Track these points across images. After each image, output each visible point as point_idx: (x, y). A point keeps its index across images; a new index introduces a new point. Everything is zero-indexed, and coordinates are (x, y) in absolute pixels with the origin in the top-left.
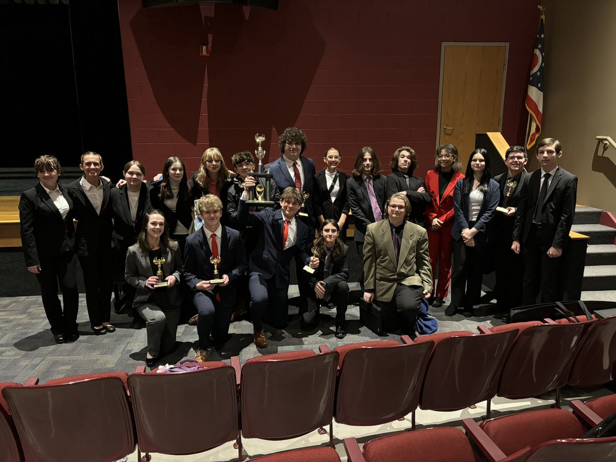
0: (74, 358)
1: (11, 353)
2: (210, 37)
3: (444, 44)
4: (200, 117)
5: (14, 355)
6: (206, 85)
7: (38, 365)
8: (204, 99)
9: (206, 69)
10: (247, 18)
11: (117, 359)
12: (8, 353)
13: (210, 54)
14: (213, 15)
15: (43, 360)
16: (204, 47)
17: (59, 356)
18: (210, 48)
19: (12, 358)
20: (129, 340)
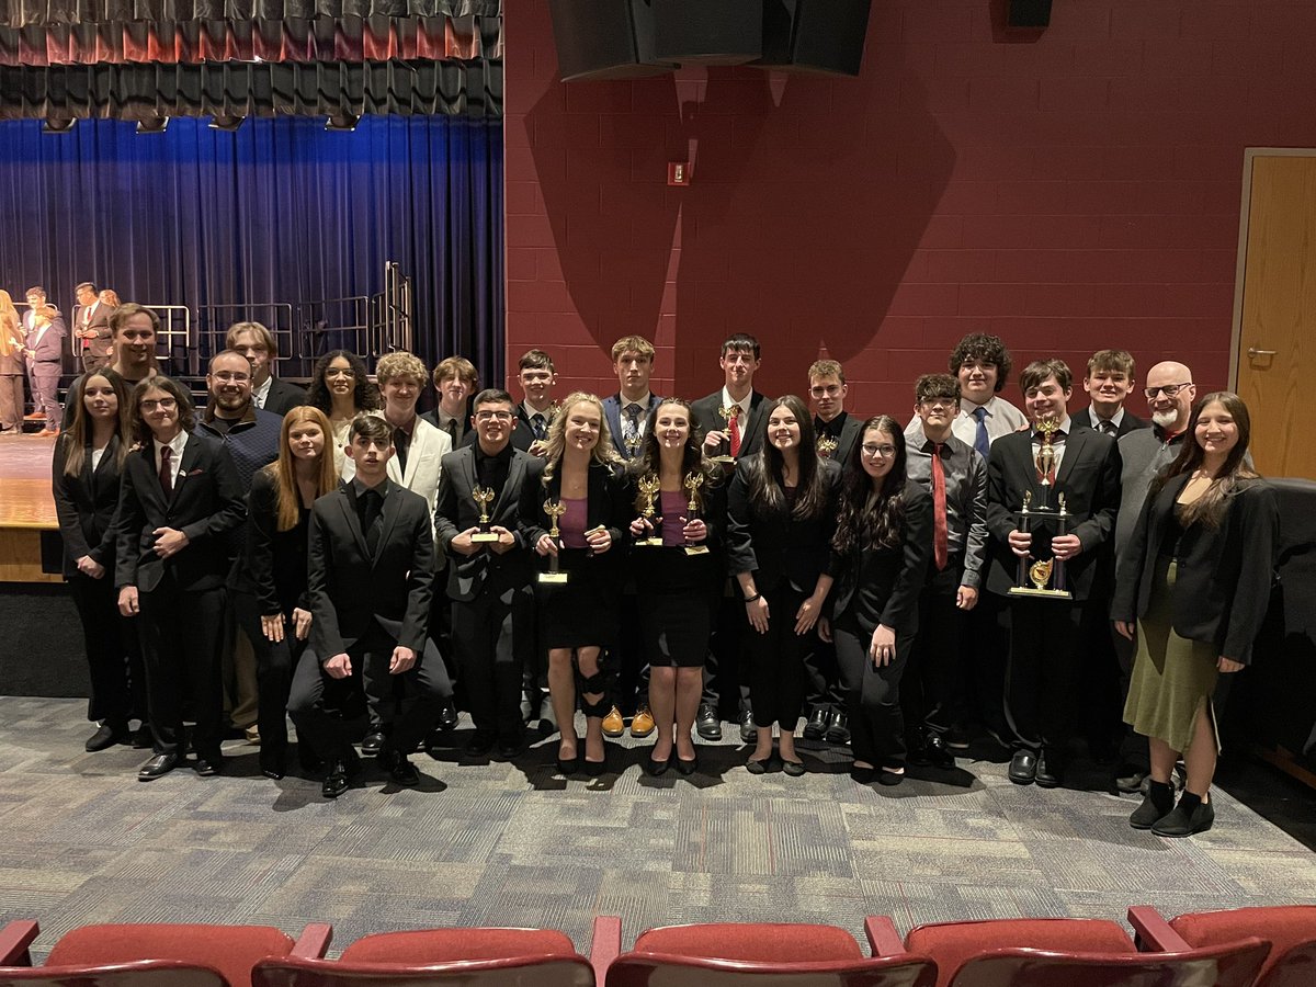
0: (377, 862)
1: (230, 838)
2: (693, 145)
3: (1250, 153)
4: (660, 322)
5: (237, 844)
6: (676, 250)
7: (291, 874)
8: (671, 282)
9: (680, 216)
10: (777, 103)
11: (478, 878)
12: (222, 836)
13: (690, 182)
14: (701, 98)
15: (304, 862)
16: (680, 167)
17: (340, 854)
18: (691, 172)
19: (232, 850)
20: (501, 826)
